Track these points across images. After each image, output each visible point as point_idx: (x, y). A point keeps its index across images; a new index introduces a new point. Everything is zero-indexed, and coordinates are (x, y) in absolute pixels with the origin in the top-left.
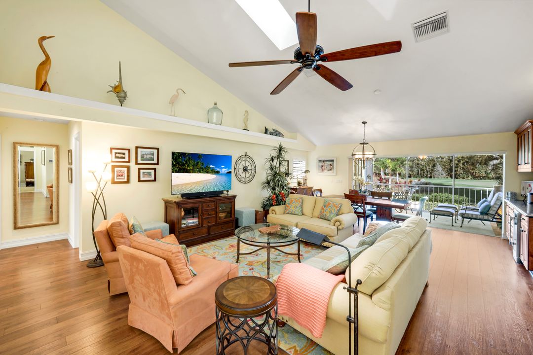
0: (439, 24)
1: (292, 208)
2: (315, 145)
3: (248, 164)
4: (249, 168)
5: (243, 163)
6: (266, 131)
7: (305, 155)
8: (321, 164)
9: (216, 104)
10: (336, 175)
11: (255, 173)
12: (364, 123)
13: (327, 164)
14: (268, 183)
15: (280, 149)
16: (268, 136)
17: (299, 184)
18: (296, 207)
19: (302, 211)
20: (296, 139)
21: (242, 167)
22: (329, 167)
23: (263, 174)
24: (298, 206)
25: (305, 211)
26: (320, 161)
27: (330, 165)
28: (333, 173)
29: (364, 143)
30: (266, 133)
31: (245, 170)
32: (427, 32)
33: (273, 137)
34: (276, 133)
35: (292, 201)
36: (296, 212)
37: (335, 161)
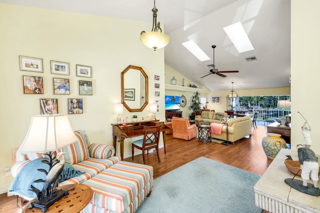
0: (254, 58)
1: (204, 116)
2: (210, 91)
3: (184, 99)
4: (184, 101)
5: (182, 99)
6: (190, 86)
7: (206, 95)
8: (214, 99)
9: (174, 77)
10: (221, 104)
11: (186, 103)
12: (233, 83)
13: (216, 99)
14: (192, 107)
15: (197, 93)
16: (191, 88)
17: (204, 108)
18: (206, 116)
19: (208, 117)
20: (202, 88)
21: (182, 101)
22: (217, 101)
23: (189, 104)
24: (207, 115)
25: (209, 117)
26: (213, 98)
27: (218, 100)
28: (219, 103)
29: (233, 91)
30: (190, 87)
31: (183, 102)
32: (250, 60)
33: (193, 88)
34: (194, 86)
35: (204, 114)
36: (206, 118)
37: (220, 98)
